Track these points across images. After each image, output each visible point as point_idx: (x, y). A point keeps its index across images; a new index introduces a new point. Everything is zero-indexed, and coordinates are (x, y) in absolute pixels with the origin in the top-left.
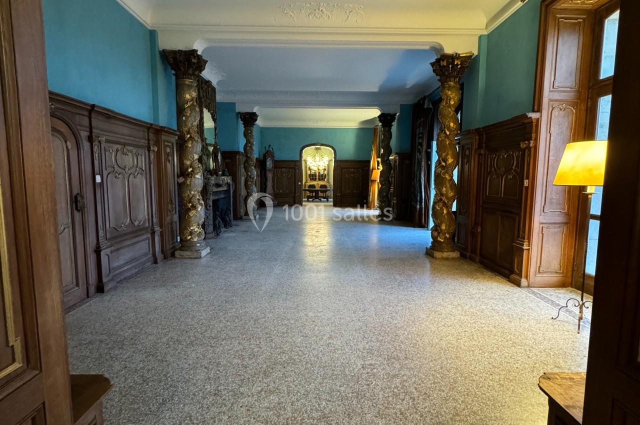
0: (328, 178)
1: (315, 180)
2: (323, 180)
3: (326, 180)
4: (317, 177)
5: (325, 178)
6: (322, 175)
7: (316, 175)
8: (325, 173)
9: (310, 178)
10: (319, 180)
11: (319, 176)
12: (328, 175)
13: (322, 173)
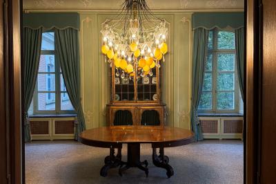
0: (161, 93)
1: (131, 98)
2: (149, 97)
3: (155, 97)
4: (136, 92)
5: (152, 95)
6: (147, 86)
7: (132, 88)
8: (153, 82)
9: (120, 95)
10: (140, 97)
11: (140, 88)
12: (160, 85)
13: (146, 81)
